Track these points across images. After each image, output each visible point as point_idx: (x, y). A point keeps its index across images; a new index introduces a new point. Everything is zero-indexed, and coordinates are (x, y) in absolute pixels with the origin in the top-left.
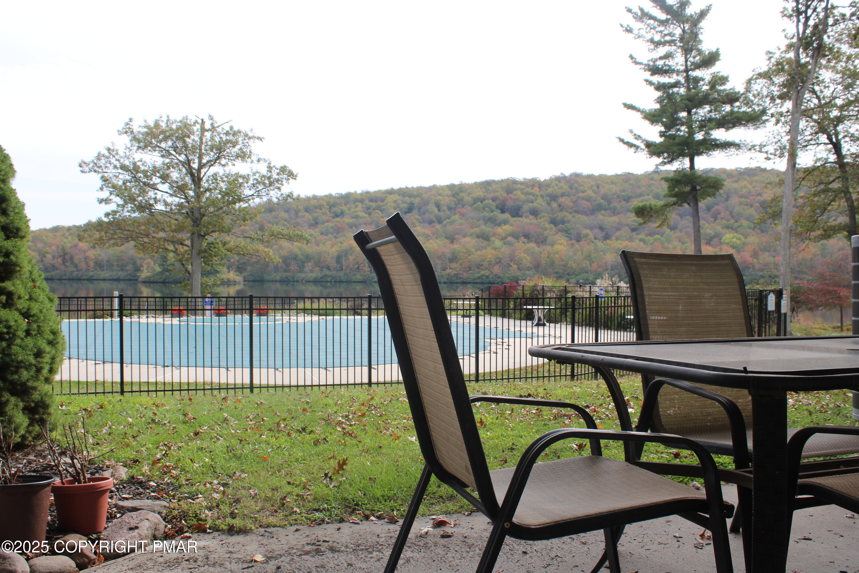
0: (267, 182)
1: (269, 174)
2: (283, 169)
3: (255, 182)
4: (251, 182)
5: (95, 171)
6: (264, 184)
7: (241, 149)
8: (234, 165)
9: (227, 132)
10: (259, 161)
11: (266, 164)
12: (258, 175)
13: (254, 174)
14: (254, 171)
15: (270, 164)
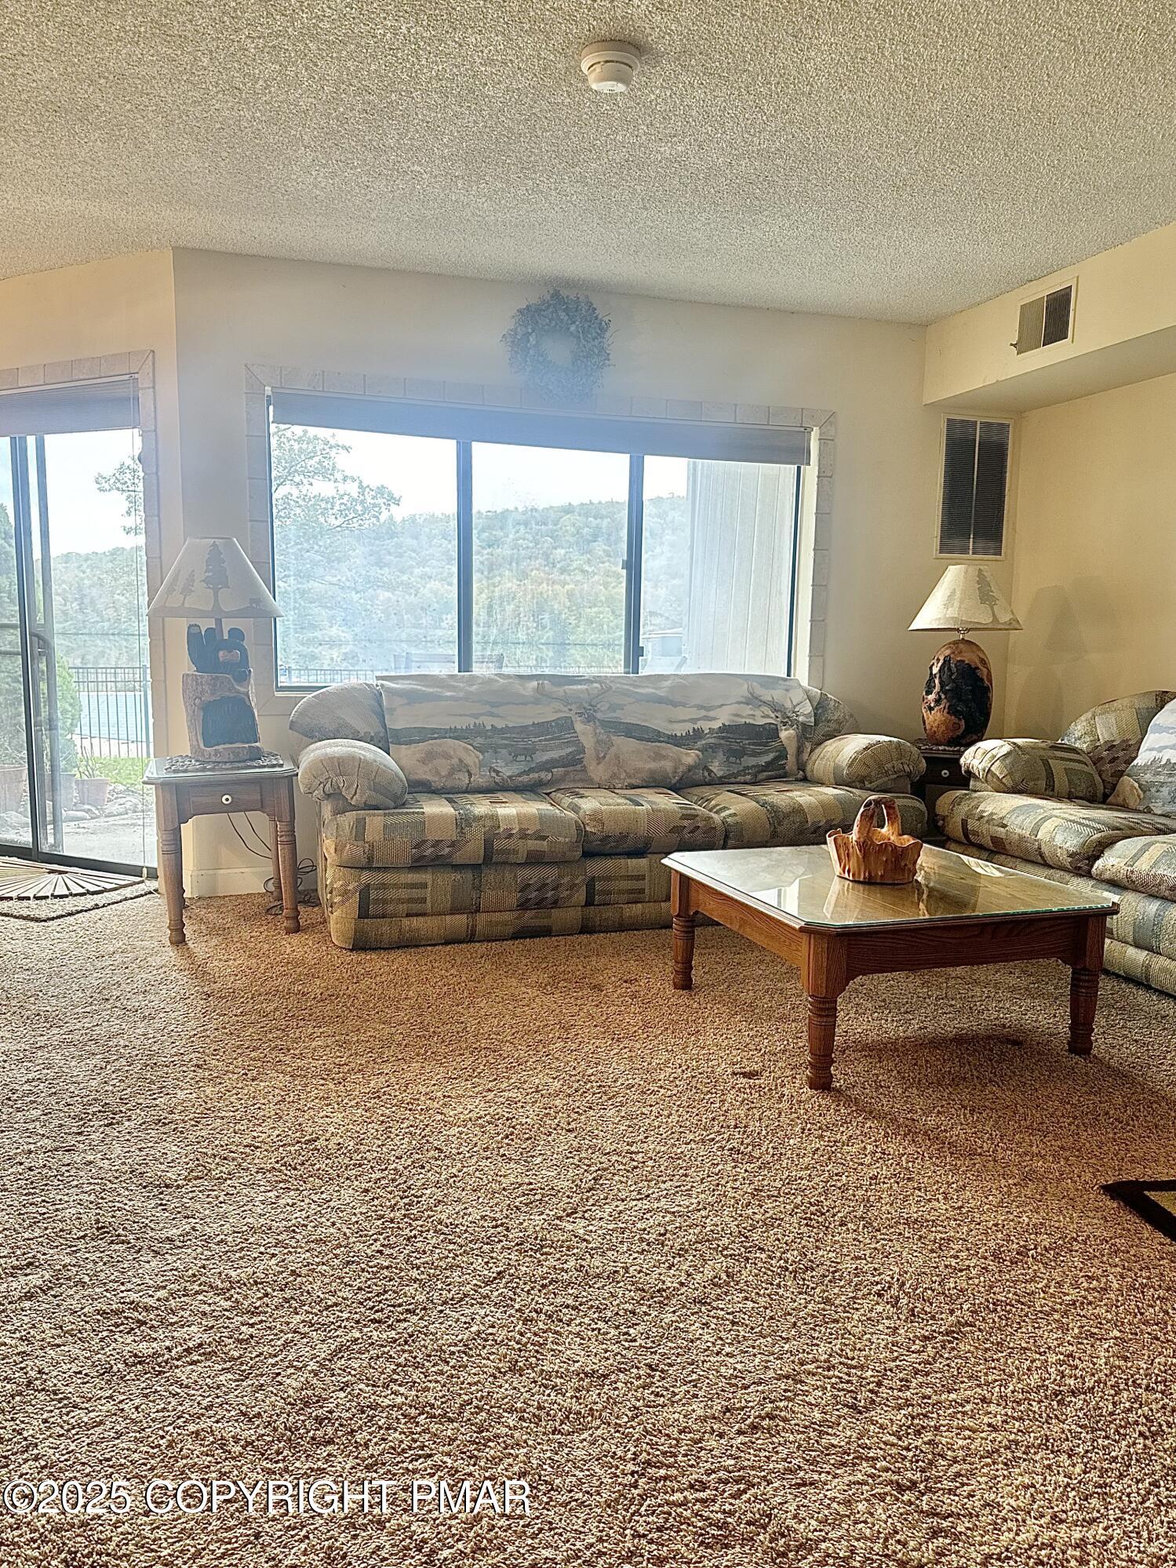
0: (359, 508)
1: (362, 497)
2: (381, 490)
3: (343, 507)
4: (337, 507)
5: (118, 489)
6: (356, 511)
7: (320, 462)
8: (311, 484)
9: (300, 438)
10: (345, 479)
11: (356, 484)
12: (346, 497)
13: (341, 497)
14: (341, 492)
15: (361, 482)
